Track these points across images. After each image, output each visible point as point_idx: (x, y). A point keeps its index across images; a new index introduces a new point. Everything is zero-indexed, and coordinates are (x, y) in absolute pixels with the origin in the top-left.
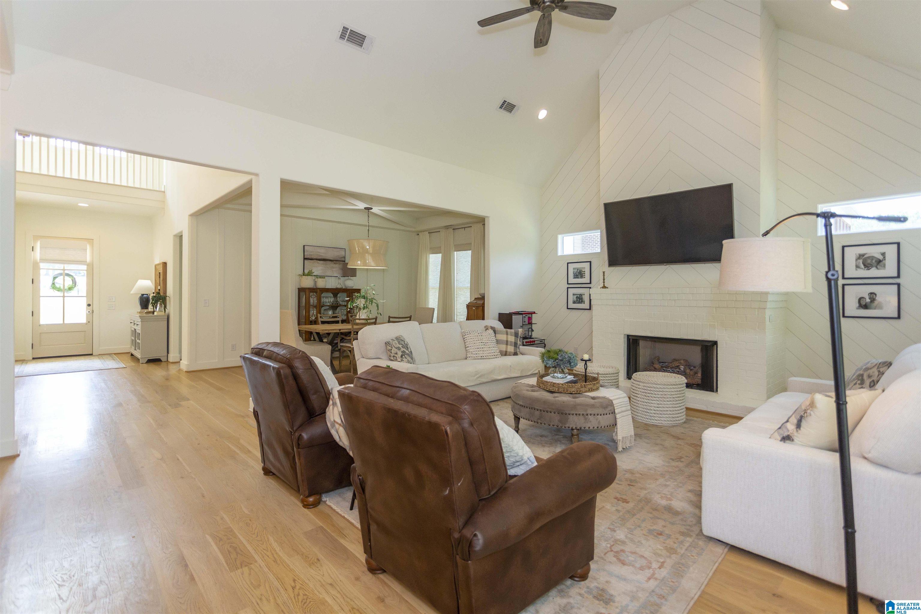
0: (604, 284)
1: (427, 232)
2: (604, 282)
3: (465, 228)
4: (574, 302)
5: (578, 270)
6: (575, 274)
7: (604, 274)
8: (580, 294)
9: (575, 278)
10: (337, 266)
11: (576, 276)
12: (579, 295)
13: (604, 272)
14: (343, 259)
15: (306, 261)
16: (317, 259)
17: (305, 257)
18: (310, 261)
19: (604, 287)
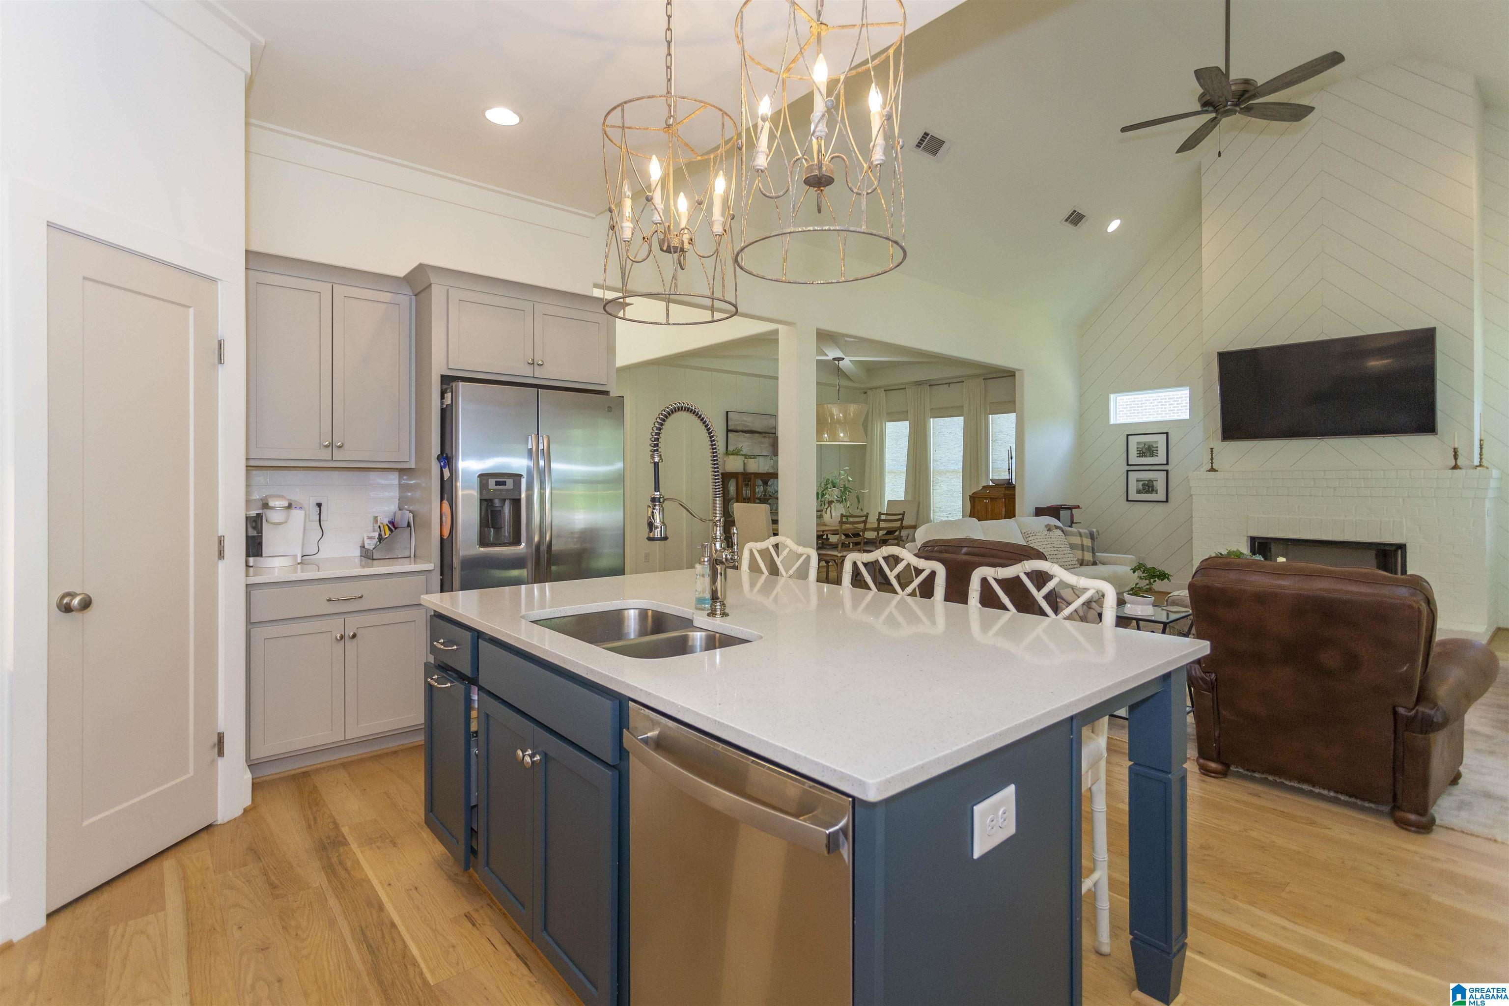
0: (1212, 466)
1: (883, 390)
2: (1212, 463)
3: (949, 384)
4: (1139, 492)
5: (1145, 444)
6: (1140, 451)
7: (1212, 451)
8: (1150, 480)
9: (1140, 457)
10: (766, 440)
11: (1141, 454)
12: (1148, 481)
13: (1212, 449)
14: (773, 431)
15: (730, 435)
16: (743, 431)
17: (729, 429)
18: (735, 433)
19: (1212, 470)
